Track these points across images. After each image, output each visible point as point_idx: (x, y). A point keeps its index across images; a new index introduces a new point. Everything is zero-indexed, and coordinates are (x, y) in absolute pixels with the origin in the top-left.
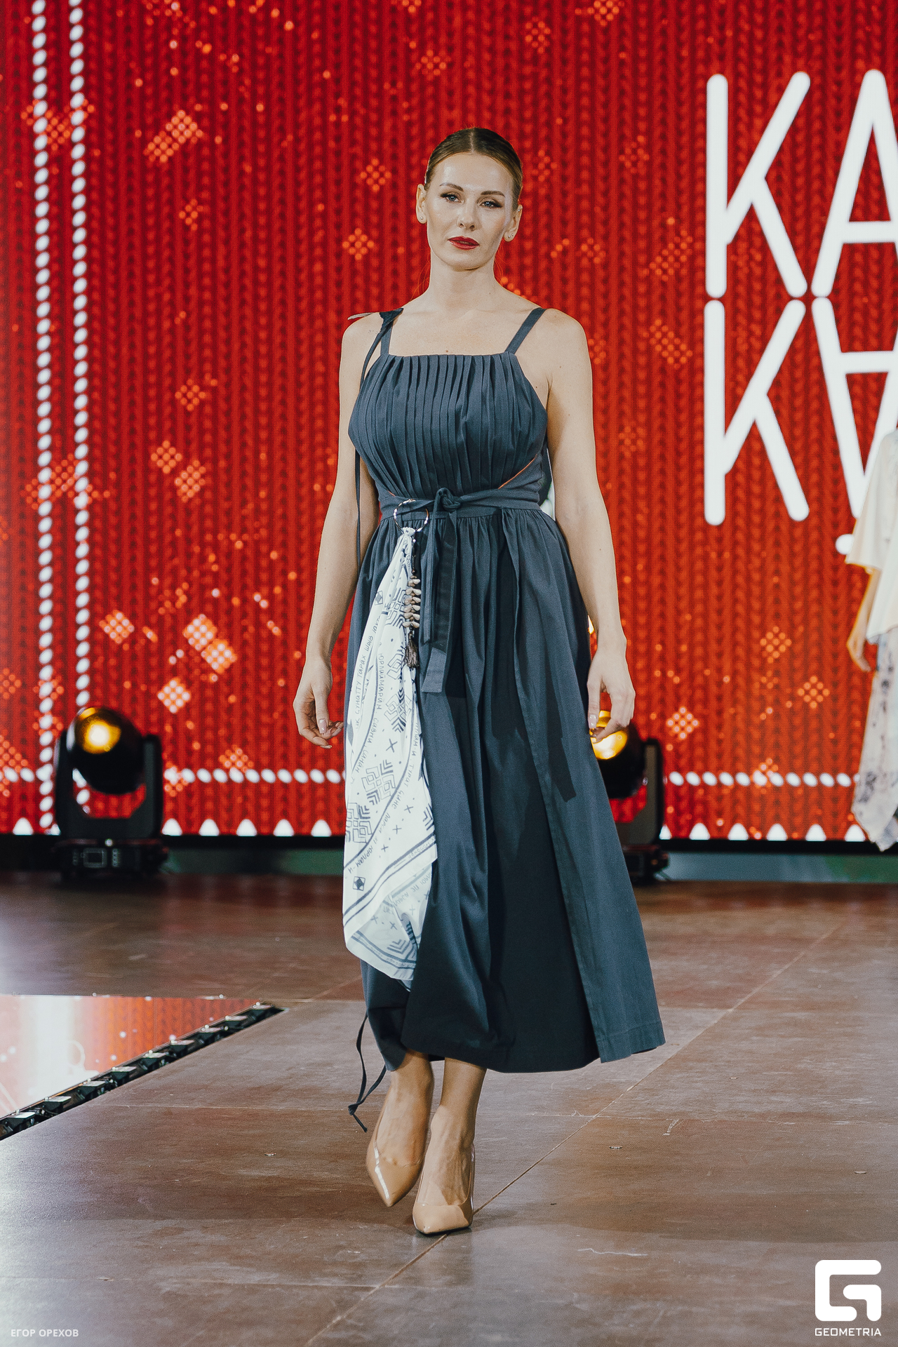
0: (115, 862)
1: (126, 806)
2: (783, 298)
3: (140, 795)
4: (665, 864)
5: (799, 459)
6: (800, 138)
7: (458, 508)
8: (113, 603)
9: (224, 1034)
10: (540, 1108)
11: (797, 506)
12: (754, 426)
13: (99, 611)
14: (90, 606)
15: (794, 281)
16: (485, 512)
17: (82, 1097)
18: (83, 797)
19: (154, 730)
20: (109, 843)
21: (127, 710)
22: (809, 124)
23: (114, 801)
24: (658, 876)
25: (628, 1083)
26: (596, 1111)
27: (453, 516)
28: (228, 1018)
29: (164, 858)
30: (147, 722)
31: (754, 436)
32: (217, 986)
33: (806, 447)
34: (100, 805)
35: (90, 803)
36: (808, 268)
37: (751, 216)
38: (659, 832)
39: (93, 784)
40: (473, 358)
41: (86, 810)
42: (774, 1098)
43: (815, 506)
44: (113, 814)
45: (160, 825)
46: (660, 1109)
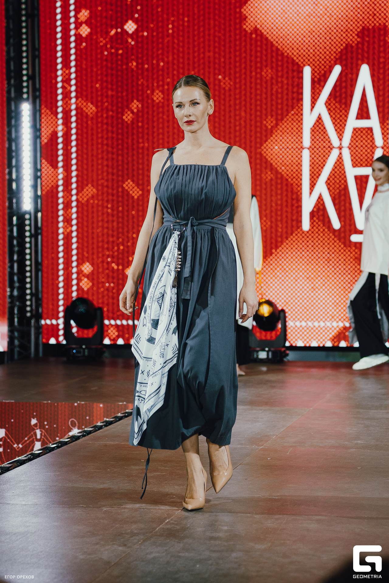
0: (86, 353)
1: (90, 333)
2: (331, 148)
3: (95, 329)
4: (287, 355)
5: (337, 207)
6: (338, 89)
7: (197, 225)
8: (85, 259)
9: (126, 417)
10: (242, 444)
11: (336, 224)
12: (320, 194)
13: (80, 262)
14: (77, 260)
15: (335, 142)
16: (207, 227)
17: (74, 439)
18: (74, 330)
19: (101, 305)
20: (84, 347)
21: (90, 298)
22: (341, 84)
23: (86, 332)
24: (285, 359)
25: (274, 435)
26: (262, 445)
27: (195, 228)
28: (127, 411)
29: (104, 352)
30: (98, 303)
31: (320, 198)
32: (123, 399)
33: (340, 203)
34: (80, 333)
35: (77, 332)
36: (340, 137)
37: (319, 118)
38: (285, 343)
39: (78, 325)
40: (209, 166)
41: (76, 335)
42: (327, 441)
43: (343, 223)
44: (85, 336)
45: (102, 340)
46: (285, 444)
